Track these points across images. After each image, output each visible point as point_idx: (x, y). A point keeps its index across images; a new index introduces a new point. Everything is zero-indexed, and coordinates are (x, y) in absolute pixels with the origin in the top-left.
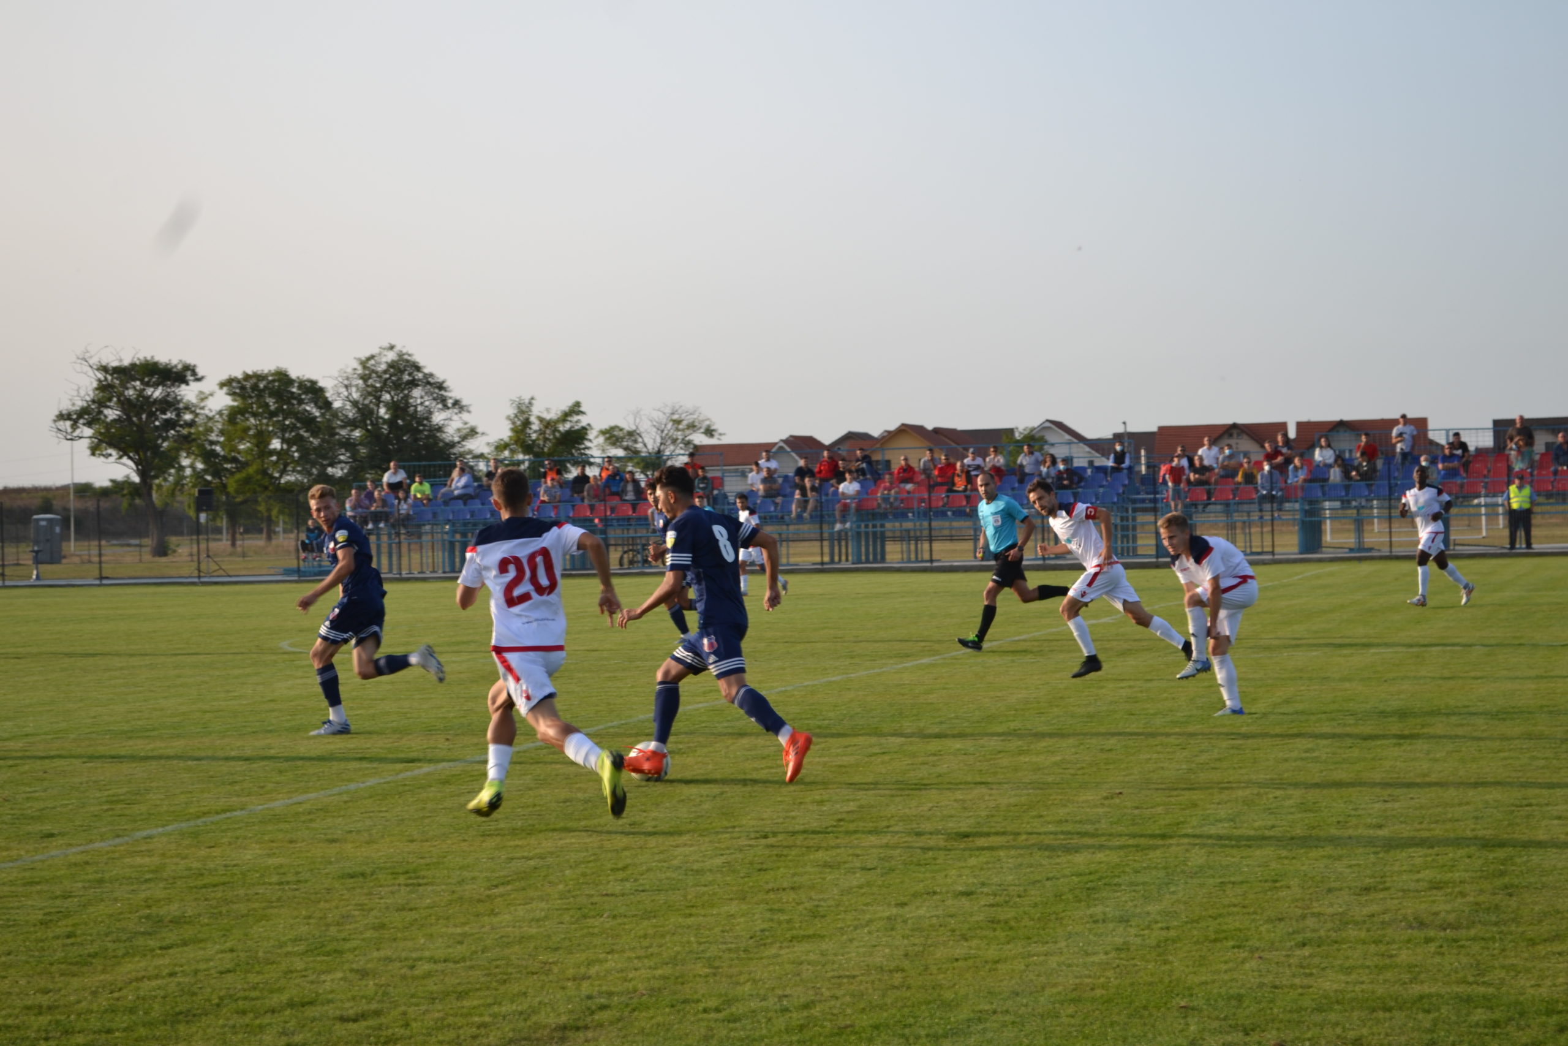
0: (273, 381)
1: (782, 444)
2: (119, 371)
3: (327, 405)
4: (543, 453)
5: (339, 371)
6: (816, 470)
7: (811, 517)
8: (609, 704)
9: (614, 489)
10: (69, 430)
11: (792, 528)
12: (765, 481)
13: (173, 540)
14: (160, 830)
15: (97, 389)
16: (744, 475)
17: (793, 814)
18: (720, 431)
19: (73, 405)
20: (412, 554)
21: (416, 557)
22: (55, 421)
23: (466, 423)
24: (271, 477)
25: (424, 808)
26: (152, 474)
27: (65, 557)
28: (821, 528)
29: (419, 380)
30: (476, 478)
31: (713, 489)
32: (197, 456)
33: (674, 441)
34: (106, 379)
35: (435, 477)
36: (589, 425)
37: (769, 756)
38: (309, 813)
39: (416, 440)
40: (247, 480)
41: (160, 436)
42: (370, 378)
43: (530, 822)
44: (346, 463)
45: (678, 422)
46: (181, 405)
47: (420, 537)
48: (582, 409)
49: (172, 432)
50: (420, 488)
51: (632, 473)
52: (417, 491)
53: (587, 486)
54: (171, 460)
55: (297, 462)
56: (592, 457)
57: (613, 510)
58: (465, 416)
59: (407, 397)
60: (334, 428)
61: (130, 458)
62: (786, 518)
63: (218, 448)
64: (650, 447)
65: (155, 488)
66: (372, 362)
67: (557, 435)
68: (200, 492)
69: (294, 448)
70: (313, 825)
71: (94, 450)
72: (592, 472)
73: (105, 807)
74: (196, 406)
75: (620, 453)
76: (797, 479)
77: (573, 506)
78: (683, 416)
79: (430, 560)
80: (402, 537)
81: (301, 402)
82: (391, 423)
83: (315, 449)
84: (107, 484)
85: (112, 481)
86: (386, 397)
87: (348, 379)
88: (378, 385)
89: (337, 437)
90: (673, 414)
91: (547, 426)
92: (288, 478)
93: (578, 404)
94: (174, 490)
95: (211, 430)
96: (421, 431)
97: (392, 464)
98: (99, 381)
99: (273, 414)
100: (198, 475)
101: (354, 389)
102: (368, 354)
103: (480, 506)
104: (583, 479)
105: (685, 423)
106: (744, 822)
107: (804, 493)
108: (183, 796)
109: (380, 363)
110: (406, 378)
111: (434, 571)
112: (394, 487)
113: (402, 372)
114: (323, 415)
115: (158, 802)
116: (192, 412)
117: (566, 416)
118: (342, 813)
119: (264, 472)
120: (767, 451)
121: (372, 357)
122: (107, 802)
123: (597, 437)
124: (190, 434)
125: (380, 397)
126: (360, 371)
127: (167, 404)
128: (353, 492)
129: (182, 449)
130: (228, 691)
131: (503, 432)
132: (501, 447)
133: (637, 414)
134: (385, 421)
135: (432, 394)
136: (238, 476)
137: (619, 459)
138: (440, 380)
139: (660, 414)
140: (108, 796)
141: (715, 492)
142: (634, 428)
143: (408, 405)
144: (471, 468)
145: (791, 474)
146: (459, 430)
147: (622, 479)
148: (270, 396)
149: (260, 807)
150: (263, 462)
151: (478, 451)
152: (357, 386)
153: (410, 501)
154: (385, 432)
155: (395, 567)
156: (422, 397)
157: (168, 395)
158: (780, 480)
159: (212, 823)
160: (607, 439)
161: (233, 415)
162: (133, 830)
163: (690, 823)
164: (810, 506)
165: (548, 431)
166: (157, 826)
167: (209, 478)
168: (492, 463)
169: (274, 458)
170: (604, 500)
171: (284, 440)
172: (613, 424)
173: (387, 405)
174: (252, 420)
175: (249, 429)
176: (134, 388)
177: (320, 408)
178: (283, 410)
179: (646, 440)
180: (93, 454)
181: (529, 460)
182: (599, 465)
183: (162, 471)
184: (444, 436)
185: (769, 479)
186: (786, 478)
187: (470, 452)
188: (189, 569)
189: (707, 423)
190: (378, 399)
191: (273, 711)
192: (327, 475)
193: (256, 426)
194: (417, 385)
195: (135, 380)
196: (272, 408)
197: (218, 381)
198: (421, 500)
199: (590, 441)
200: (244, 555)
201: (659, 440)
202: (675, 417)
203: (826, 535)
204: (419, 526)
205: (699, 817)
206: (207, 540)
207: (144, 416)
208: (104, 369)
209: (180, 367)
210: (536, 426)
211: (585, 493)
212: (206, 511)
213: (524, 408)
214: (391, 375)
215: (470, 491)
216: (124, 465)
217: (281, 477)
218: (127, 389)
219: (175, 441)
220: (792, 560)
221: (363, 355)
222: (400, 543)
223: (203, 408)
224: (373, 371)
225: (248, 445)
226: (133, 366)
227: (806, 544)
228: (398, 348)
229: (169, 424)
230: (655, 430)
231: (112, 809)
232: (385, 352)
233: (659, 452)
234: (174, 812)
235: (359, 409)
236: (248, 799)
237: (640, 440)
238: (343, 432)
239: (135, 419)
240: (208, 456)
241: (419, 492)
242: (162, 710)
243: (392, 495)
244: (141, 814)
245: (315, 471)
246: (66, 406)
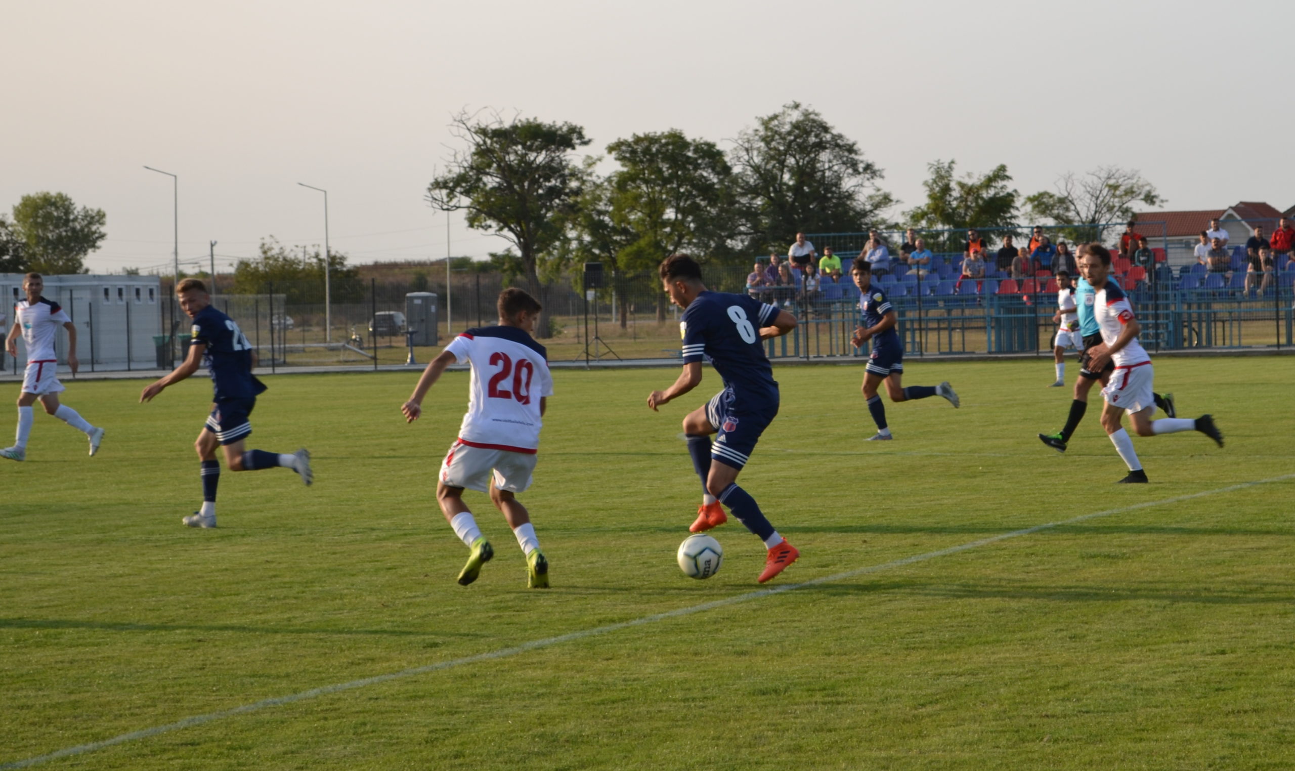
0: (667, 144)
1: (1231, 212)
2: (499, 134)
3: (727, 170)
4: (965, 222)
5: (740, 133)
6: (1271, 240)
7: (1265, 293)
8: (1043, 503)
9: (1044, 263)
10: (445, 199)
11: (1243, 305)
12: (1212, 253)
13: (558, 320)
14: (553, 639)
15: (475, 154)
16: (1189, 247)
17: (1253, 627)
18: (1162, 197)
19: (450, 171)
20: (820, 335)
21: (825, 338)
22: (430, 190)
23: (879, 190)
24: (665, 250)
25: (841, 618)
26: (535, 247)
27: (441, 339)
28: (1277, 306)
29: (827, 142)
30: (892, 252)
31: (1155, 262)
32: (584, 227)
33: (1110, 209)
34: (485, 142)
35: (845, 250)
36: (1015, 191)
37: (1224, 562)
38: (715, 623)
39: (824, 209)
40: (639, 254)
41: (544, 205)
42: (773, 140)
43: (959, 634)
44: (746, 234)
45: (1115, 187)
46: (567, 172)
47: (829, 317)
48: (1008, 173)
49: (557, 201)
50: (829, 262)
51: (1063, 244)
52: (825, 265)
53: (1015, 259)
54: (555, 232)
55: (693, 234)
56: (1019, 226)
57: (1043, 286)
58: (878, 182)
59: (814, 161)
60: (734, 196)
61: (511, 229)
62: (1238, 294)
63: (607, 219)
64: (1083, 215)
65: (538, 262)
66: (776, 122)
67: (980, 202)
68: (587, 266)
69: (690, 218)
70: (720, 636)
71: (472, 221)
72: (1019, 244)
73: (492, 614)
74: (582, 172)
75: (1050, 222)
76: (1250, 251)
77: (999, 282)
78: (1120, 181)
79: (841, 342)
80: (810, 316)
81: (697, 167)
82: (797, 190)
83: (712, 219)
84: (486, 258)
85: (492, 255)
86: (791, 161)
87: (748, 141)
88: (782, 148)
89: (737, 205)
90: (1109, 178)
91: (968, 194)
92: (684, 251)
93: (1003, 168)
94: (558, 265)
95: (600, 200)
96: (830, 199)
97: (798, 236)
98: (478, 145)
99: (666, 181)
100: (585, 249)
101: (755, 153)
102: (771, 114)
103: (896, 282)
104: (1009, 251)
105: (1122, 188)
106: (1198, 636)
107: (1257, 266)
108: (576, 603)
109: (784, 124)
110: (812, 139)
111: (844, 355)
112: (802, 261)
113: (808, 133)
114: (721, 181)
115: (550, 610)
116: (578, 179)
117: (990, 181)
118: (751, 622)
119: (657, 245)
120: (1216, 220)
121: (775, 117)
122: (494, 608)
123: (1024, 205)
124: (576, 203)
125: (784, 160)
126: (762, 132)
127: (552, 170)
128: (756, 266)
129: (567, 219)
130: (622, 487)
131: (922, 200)
132: (916, 217)
133: (1068, 178)
134: (789, 188)
135: (841, 157)
136: (629, 249)
137: (1049, 229)
138: (850, 142)
139: (1095, 179)
140: (495, 602)
141: (1158, 266)
142: (1066, 194)
143: (814, 170)
144: (885, 239)
145: (1243, 246)
146: (871, 197)
147: (1053, 252)
148: (663, 160)
149: (661, 616)
150: (656, 232)
151: (892, 221)
152: (758, 149)
153: (818, 276)
154: (790, 200)
155: (801, 350)
156: (830, 161)
157: (553, 160)
158: (1231, 252)
159: (609, 632)
160: (1035, 207)
161: (622, 182)
162: (523, 639)
163: (1138, 636)
164: (1264, 282)
165: (970, 198)
166: (549, 636)
167: (597, 251)
168: (908, 234)
169: (668, 229)
170: (1034, 275)
171: (678, 210)
172: (1042, 190)
173: (791, 170)
174: (644, 187)
175: (641, 196)
176: (516, 152)
177: (718, 174)
178: (678, 177)
179: (1079, 208)
180: (471, 226)
181: (949, 230)
182: (1027, 236)
183: (545, 245)
184: (854, 204)
185: (1219, 249)
186: (1237, 249)
187: (884, 222)
188: (576, 352)
189: (1147, 188)
190: (782, 163)
191: (672, 509)
192: (726, 247)
193: (648, 194)
194: (825, 148)
195: (516, 144)
196: (666, 174)
197: (606, 145)
198: (830, 275)
199: (1017, 209)
200: (635, 336)
201: (1093, 208)
202: (1112, 182)
203: (1282, 314)
204: (829, 304)
205: (1147, 630)
206: (596, 320)
207: (526, 184)
208: (483, 132)
209: (565, 129)
210: (956, 192)
211: (1013, 268)
212: (595, 288)
213: (943, 173)
214: (796, 137)
215: (885, 265)
216: (505, 237)
217: (675, 250)
218: (508, 153)
219: (560, 211)
220: (1244, 342)
221: (766, 114)
222: (807, 322)
223: (590, 174)
224: (776, 132)
225: (639, 214)
226: (515, 128)
227: (1260, 323)
228: (804, 106)
229: (553, 192)
230: (1089, 196)
231: (500, 617)
232: (789, 111)
233: (1093, 220)
234: (566, 620)
235: (761, 175)
236: (647, 606)
237: (1072, 207)
238: (744, 200)
239: (516, 187)
240: (596, 227)
241: (828, 266)
242: (551, 507)
243: (798, 271)
244: (532, 622)
245: (713, 244)
246: (442, 173)
